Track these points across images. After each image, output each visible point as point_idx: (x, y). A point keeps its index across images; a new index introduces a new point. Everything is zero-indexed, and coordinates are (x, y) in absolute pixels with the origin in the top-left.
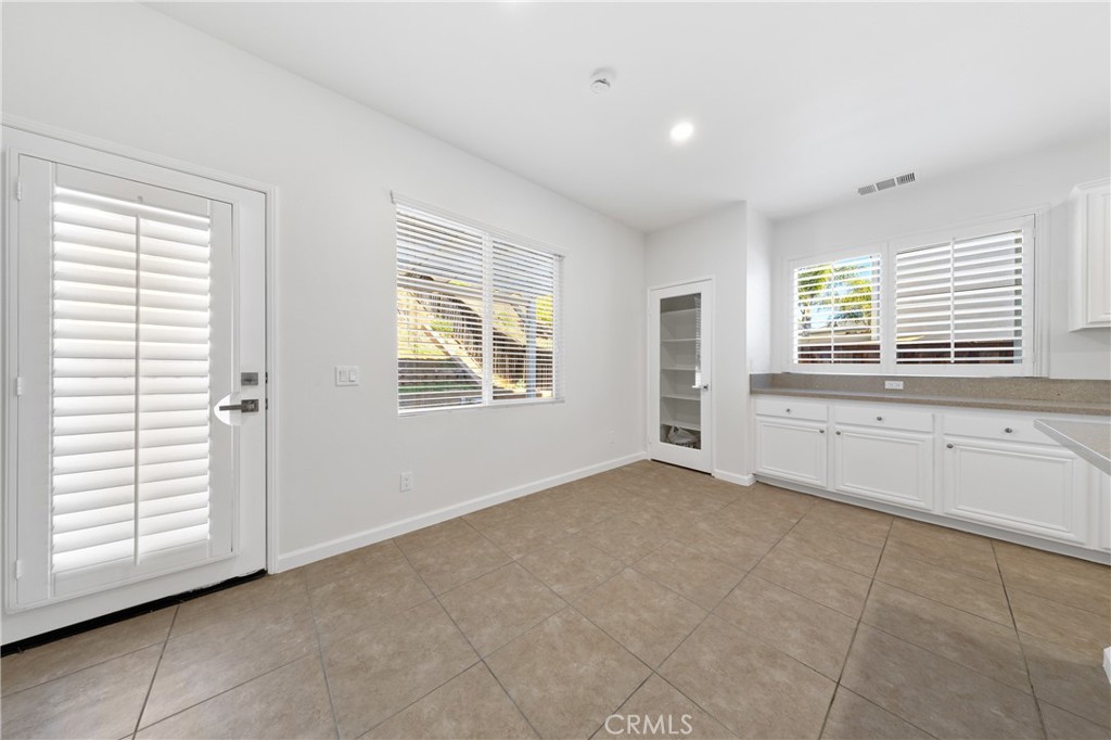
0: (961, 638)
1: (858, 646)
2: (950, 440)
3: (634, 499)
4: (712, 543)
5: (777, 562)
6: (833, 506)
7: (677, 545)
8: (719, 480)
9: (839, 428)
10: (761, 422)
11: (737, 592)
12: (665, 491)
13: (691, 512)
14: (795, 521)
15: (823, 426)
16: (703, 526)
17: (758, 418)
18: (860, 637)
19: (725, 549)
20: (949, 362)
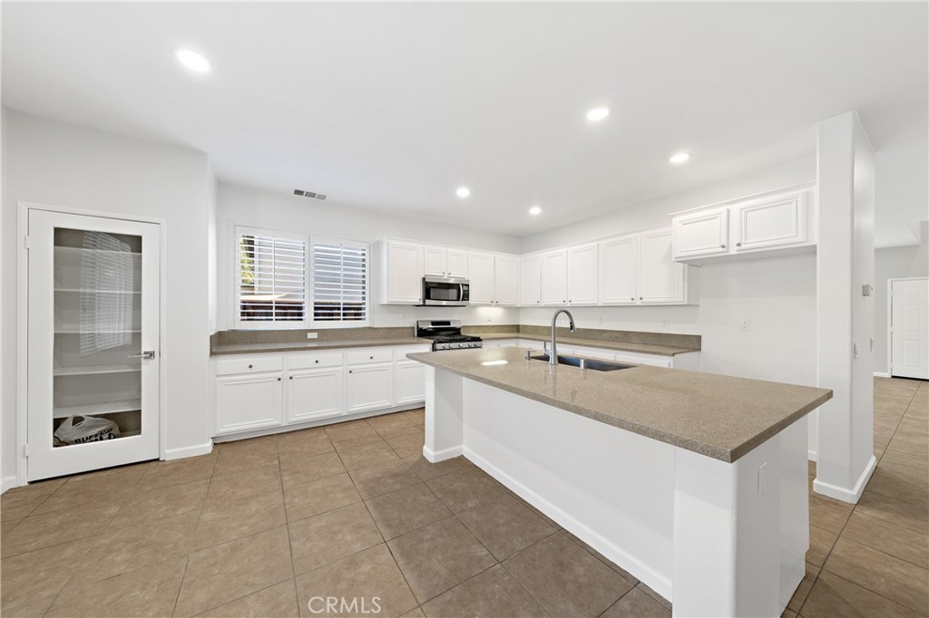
0: (395, 476)
1: (375, 515)
2: (350, 368)
3: (69, 552)
4: (234, 525)
5: (296, 500)
6: (288, 437)
7: (203, 554)
8: (173, 462)
9: (291, 374)
10: (222, 382)
11: (295, 545)
12: (113, 510)
13: (180, 511)
14: (277, 462)
15: (279, 375)
16: (208, 516)
17: (218, 379)
18: (370, 508)
19: (252, 521)
20: (340, 319)
